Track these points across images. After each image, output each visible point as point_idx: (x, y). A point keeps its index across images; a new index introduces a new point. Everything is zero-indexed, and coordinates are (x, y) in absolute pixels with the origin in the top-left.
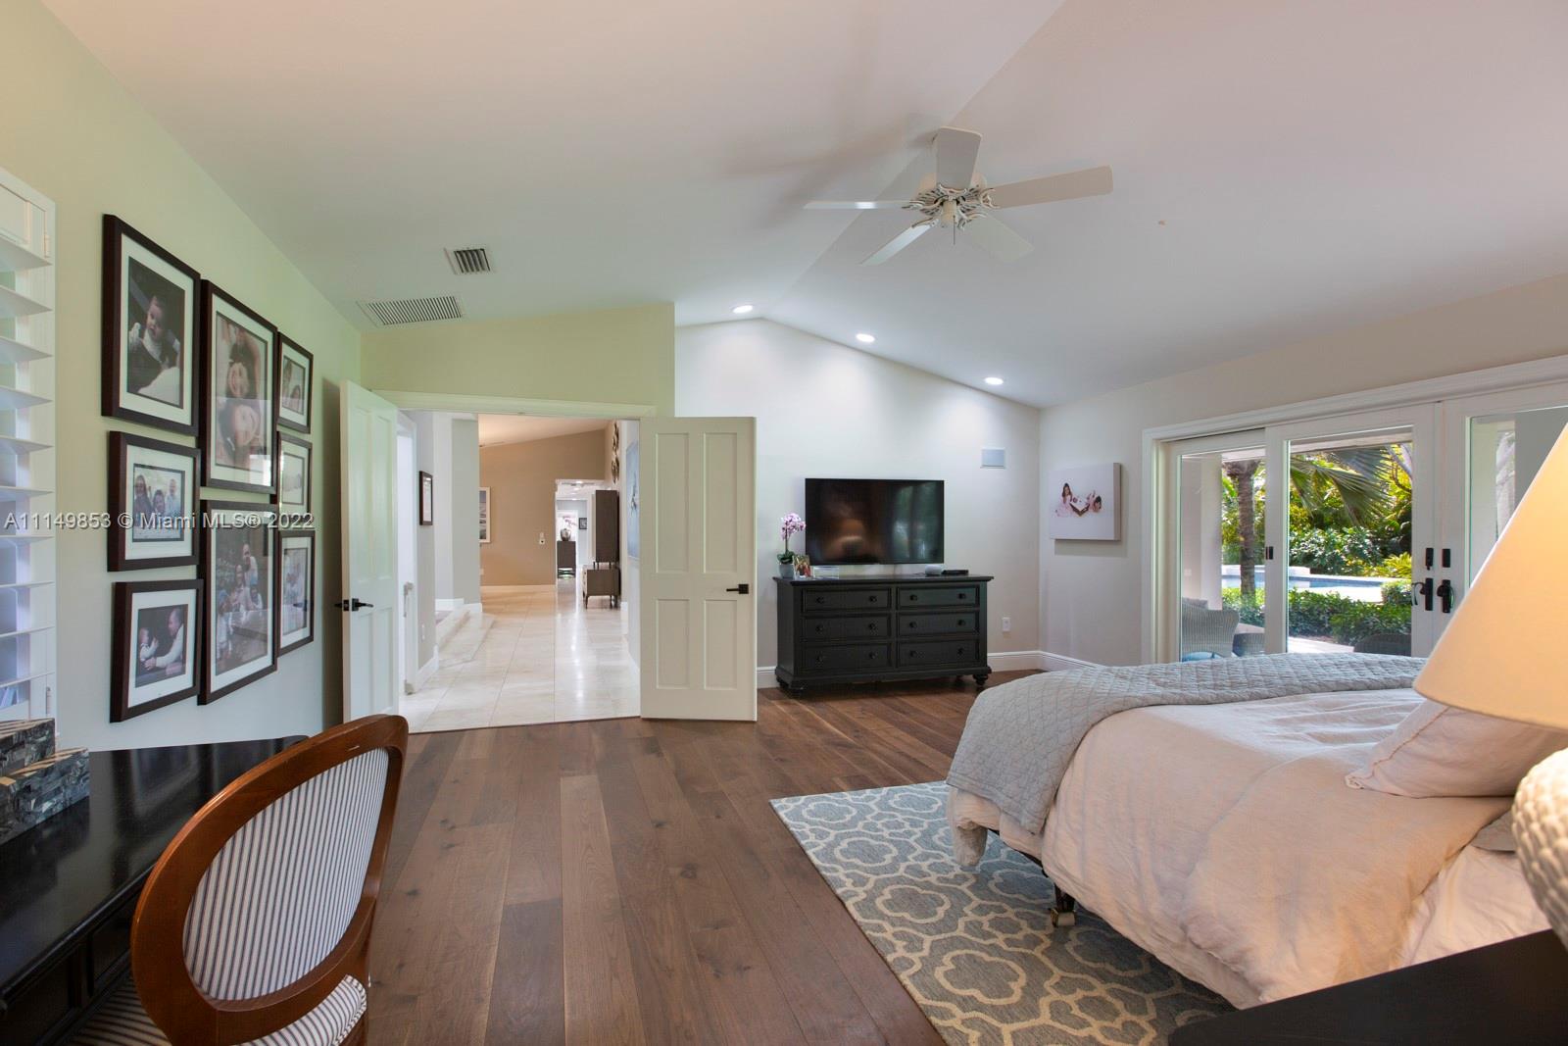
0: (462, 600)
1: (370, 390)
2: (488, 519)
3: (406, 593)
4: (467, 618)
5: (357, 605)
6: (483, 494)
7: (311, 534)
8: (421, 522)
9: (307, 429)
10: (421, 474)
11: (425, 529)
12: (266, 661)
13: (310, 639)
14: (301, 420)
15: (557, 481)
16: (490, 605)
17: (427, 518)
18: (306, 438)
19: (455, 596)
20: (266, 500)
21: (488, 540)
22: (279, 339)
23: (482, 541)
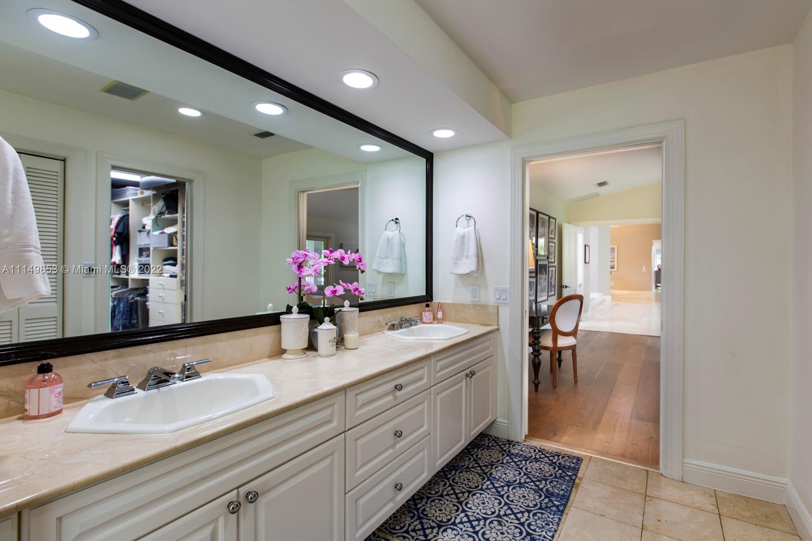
0: (602, 294)
1: (569, 223)
2: (616, 260)
3: (580, 287)
4: (604, 301)
5: (566, 287)
6: (613, 249)
7: (555, 267)
8: (585, 262)
9: (554, 238)
10: (585, 246)
11: (587, 265)
12: (546, 298)
13: (554, 295)
14: (553, 236)
15: (653, 241)
16: (614, 297)
17: (587, 261)
18: (554, 241)
19: (599, 292)
20: (546, 258)
21: (616, 269)
22: (550, 217)
23: (611, 270)
